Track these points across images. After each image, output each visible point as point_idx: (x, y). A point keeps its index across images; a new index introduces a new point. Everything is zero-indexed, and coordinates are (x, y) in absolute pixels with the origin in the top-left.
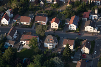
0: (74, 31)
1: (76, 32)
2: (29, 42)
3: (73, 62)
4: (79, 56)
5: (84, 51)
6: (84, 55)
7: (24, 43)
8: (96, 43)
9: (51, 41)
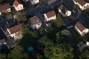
0: (39, 4)
1: (41, 4)
2: (18, 32)
3: (68, 28)
4: (67, 21)
5: (67, 15)
6: (69, 18)
7: (13, 36)
8: (65, 4)
9: (38, 21)
